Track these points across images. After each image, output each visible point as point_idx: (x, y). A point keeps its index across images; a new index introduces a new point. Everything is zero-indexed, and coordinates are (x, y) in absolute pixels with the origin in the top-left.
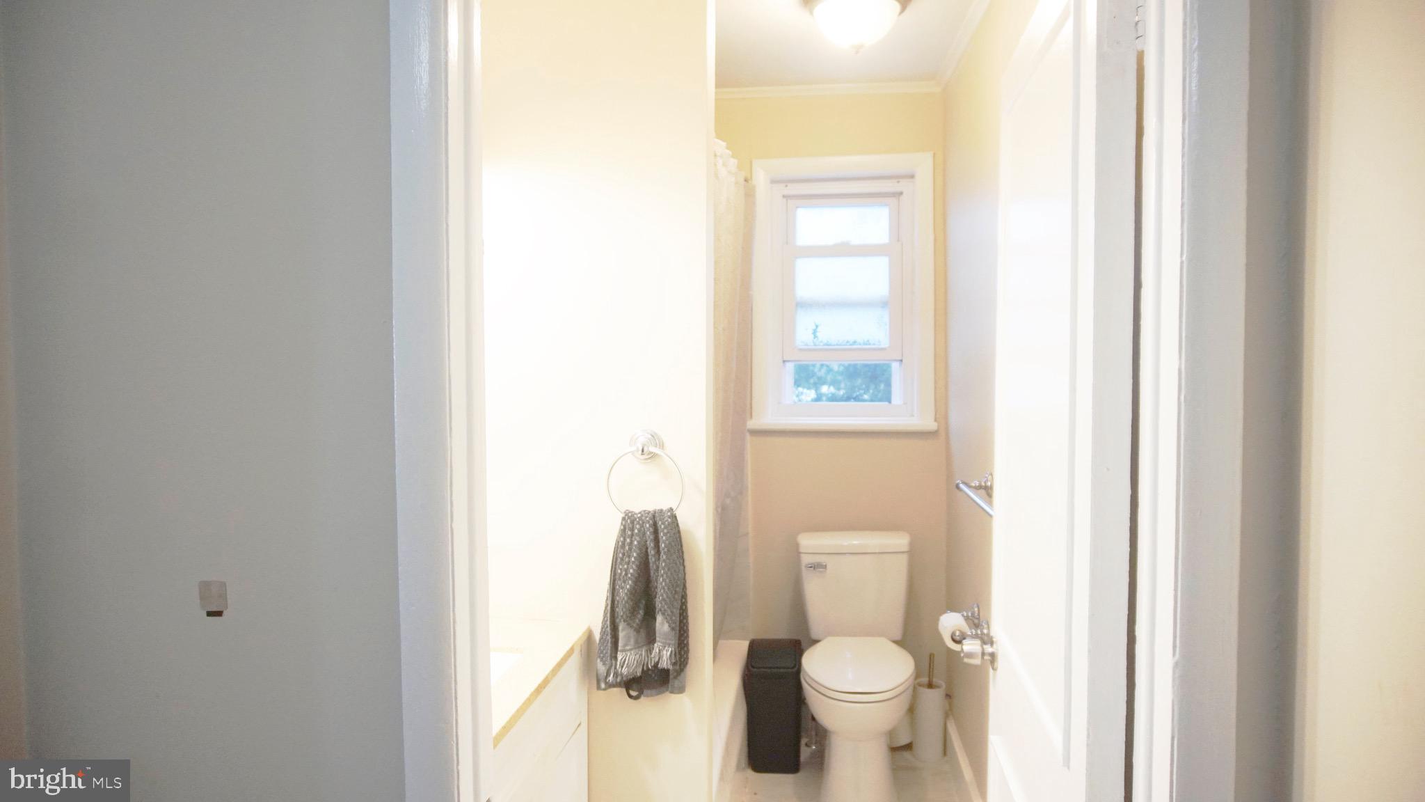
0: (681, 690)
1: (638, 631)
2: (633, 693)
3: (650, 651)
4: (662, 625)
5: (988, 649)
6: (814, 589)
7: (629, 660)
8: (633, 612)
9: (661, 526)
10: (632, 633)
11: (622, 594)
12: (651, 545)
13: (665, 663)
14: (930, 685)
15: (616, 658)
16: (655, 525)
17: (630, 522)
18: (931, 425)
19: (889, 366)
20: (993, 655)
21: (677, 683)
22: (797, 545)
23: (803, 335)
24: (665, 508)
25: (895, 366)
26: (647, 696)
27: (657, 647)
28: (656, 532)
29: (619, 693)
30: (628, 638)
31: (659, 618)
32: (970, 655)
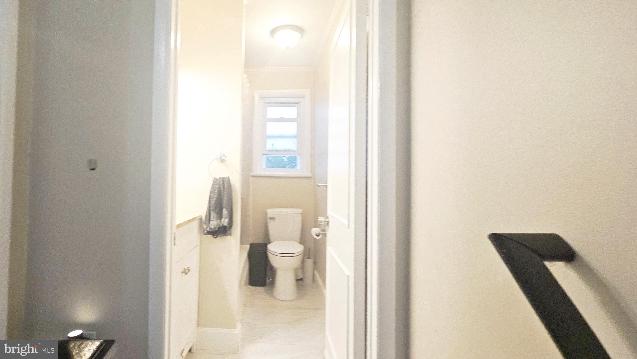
0: (230, 234)
1: (217, 214)
2: (215, 236)
3: (220, 221)
4: (225, 212)
5: (327, 220)
6: (272, 226)
7: (214, 224)
8: (216, 208)
9: (225, 181)
10: (215, 215)
11: (213, 202)
12: (222, 187)
13: (226, 224)
14: (309, 258)
15: (209, 223)
16: (223, 181)
17: (215, 180)
18: (309, 174)
19: (296, 157)
20: (328, 222)
21: (229, 232)
22: (266, 212)
23: (269, 147)
24: (226, 176)
25: (298, 157)
26: (219, 237)
27: (223, 219)
28: (224, 183)
29: (210, 237)
30: (214, 217)
31: (224, 210)
32: (321, 222)
